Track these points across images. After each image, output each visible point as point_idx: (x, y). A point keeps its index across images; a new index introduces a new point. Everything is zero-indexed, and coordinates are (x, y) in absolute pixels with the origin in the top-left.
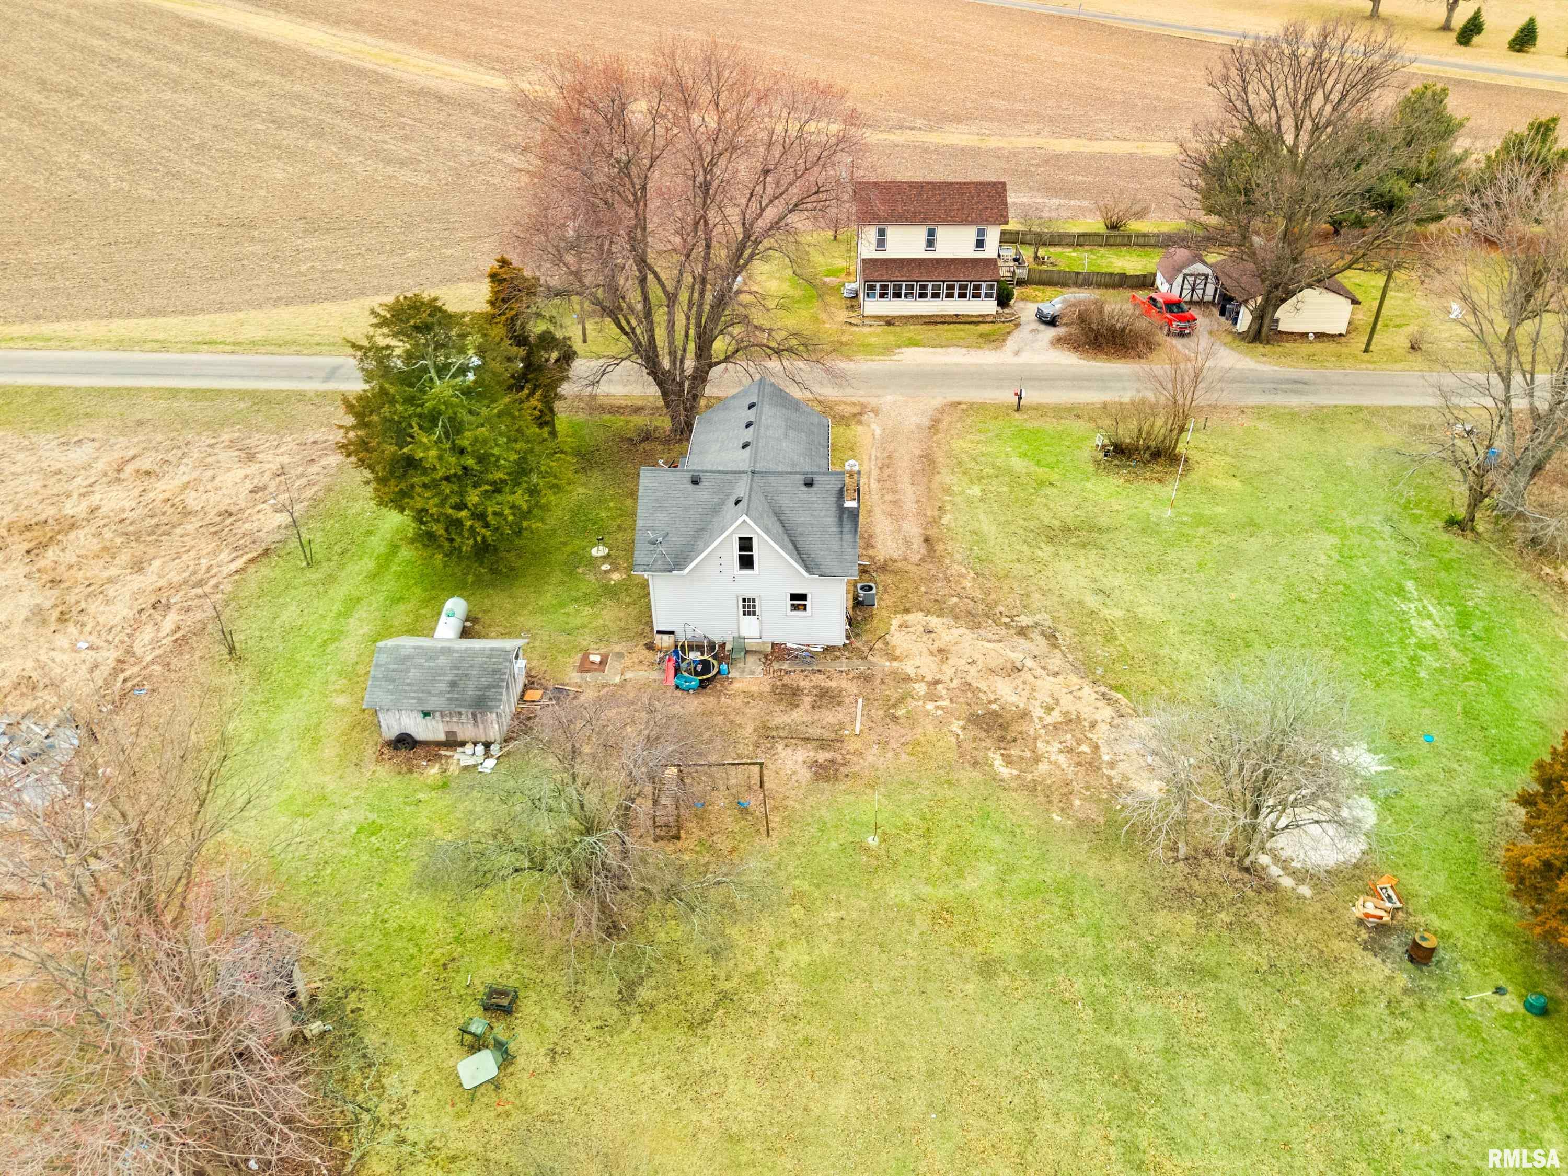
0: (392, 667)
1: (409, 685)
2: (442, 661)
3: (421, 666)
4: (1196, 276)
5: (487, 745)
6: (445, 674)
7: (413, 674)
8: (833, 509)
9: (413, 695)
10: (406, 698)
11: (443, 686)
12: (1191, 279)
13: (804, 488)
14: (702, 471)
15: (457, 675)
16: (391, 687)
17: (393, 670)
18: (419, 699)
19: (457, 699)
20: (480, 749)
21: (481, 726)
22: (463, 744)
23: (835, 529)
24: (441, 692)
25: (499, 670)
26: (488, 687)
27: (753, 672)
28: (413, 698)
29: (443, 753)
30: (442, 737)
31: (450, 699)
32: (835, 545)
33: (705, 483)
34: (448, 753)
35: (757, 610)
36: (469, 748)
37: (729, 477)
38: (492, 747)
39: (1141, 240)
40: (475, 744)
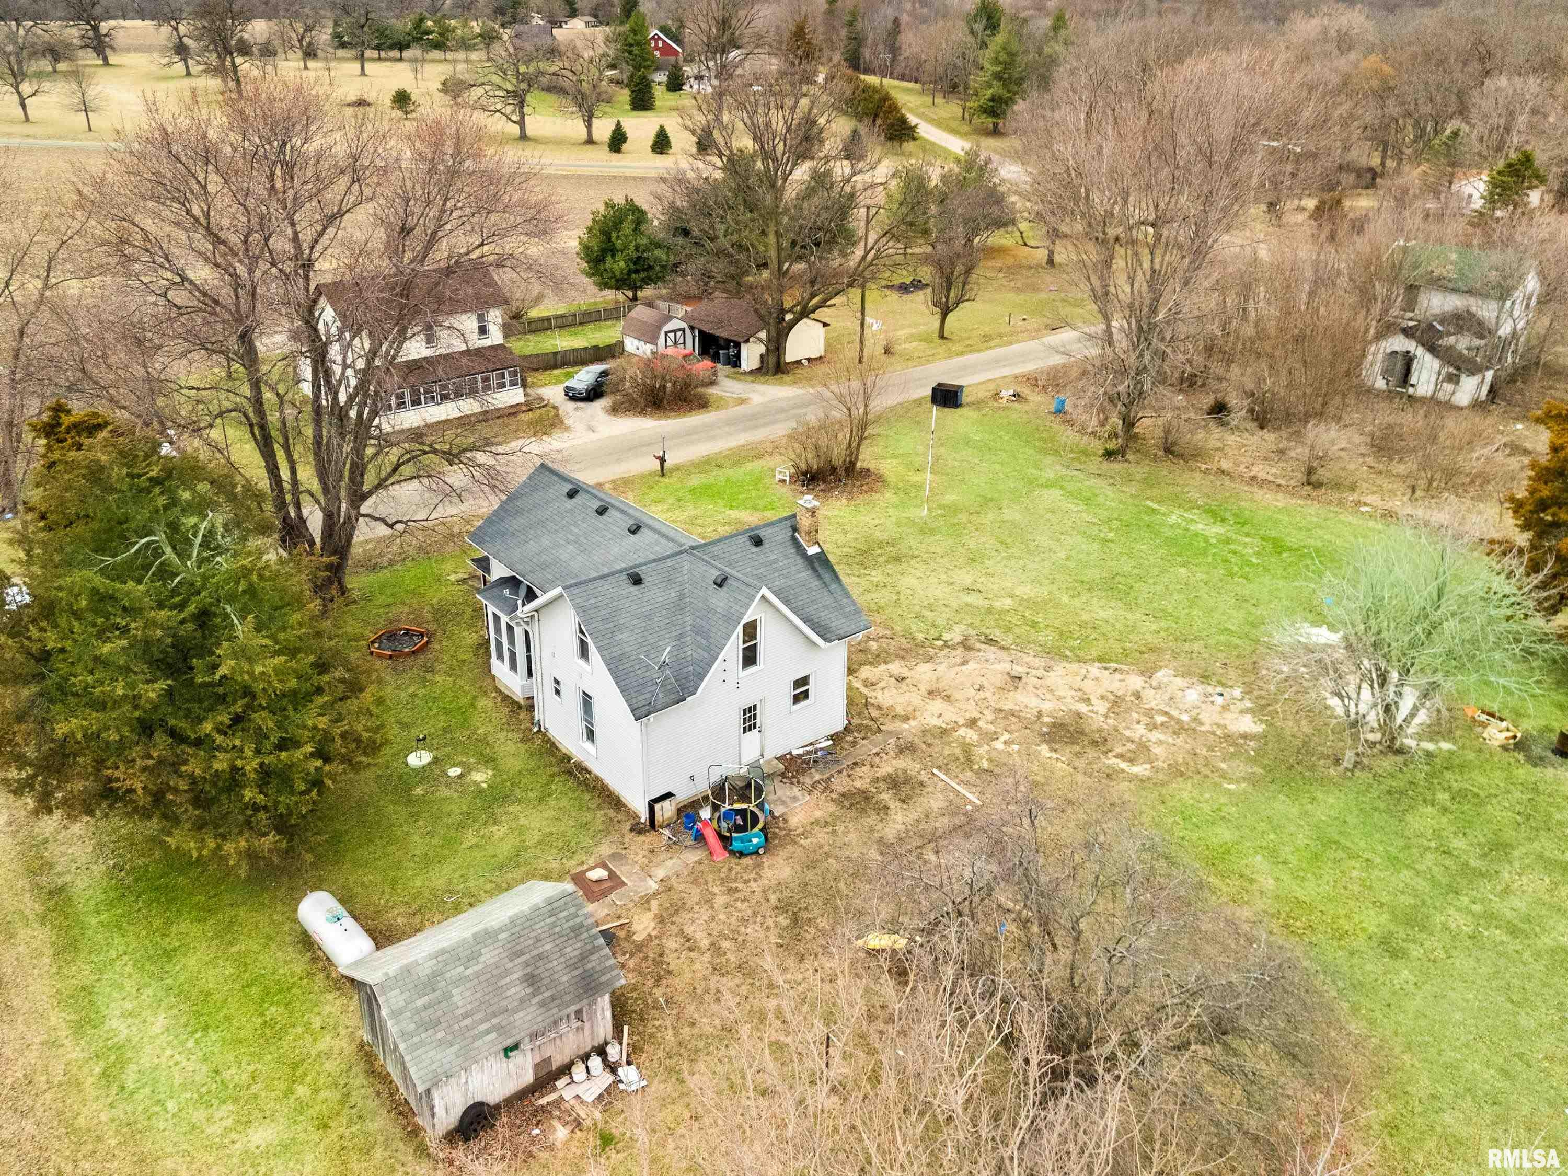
0: (420, 1003)
1: (466, 1015)
2: (489, 956)
3: (461, 980)
4: (675, 331)
5: (601, 1051)
6: (507, 972)
7: (461, 998)
8: (800, 561)
9: (484, 1027)
10: (476, 1038)
11: (518, 991)
12: (672, 335)
13: (754, 549)
14: (641, 565)
15: (527, 964)
16: (441, 1035)
17: (426, 1007)
18: (498, 1028)
19: (553, 998)
20: (596, 1062)
21: (587, 1026)
22: (566, 1069)
23: (815, 583)
24: (522, 1001)
25: (581, 925)
26: (583, 958)
27: (795, 799)
28: (488, 1032)
29: (543, 1101)
30: (529, 1078)
31: (543, 1004)
32: (828, 600)
33: (647, 580)
34: (553, 1097)
35: (758, 721)
36: (578, 1072)
37: (669, 562)
38: (609, 1049)
39: (560, 321)
40: (585, 1058)
